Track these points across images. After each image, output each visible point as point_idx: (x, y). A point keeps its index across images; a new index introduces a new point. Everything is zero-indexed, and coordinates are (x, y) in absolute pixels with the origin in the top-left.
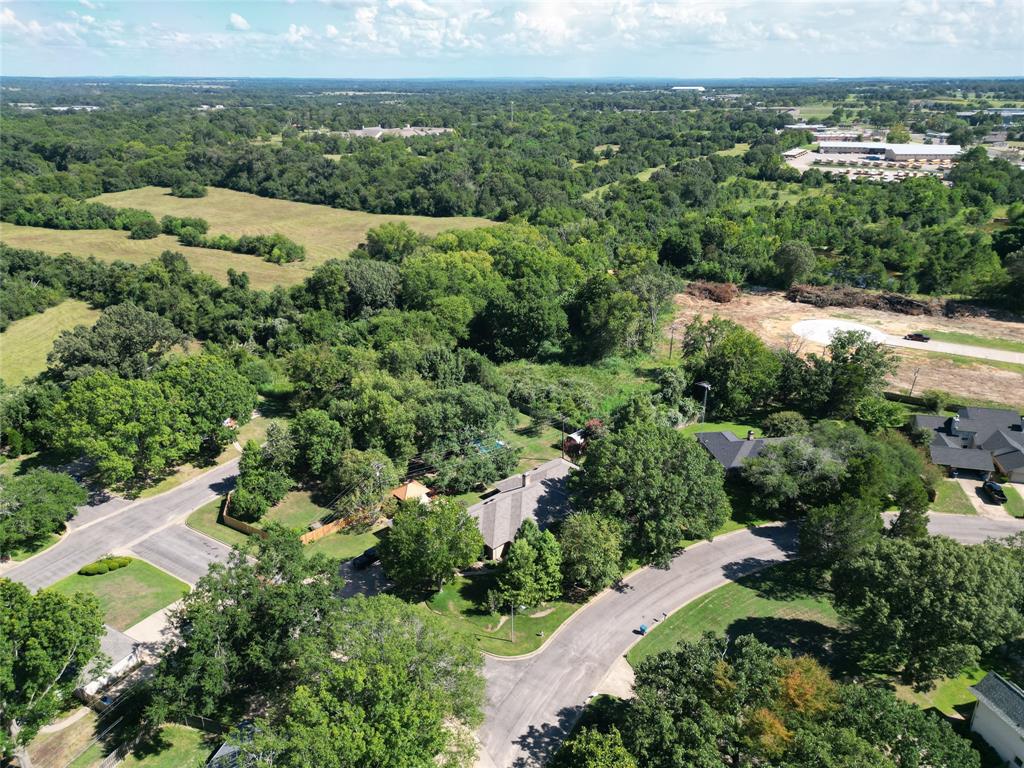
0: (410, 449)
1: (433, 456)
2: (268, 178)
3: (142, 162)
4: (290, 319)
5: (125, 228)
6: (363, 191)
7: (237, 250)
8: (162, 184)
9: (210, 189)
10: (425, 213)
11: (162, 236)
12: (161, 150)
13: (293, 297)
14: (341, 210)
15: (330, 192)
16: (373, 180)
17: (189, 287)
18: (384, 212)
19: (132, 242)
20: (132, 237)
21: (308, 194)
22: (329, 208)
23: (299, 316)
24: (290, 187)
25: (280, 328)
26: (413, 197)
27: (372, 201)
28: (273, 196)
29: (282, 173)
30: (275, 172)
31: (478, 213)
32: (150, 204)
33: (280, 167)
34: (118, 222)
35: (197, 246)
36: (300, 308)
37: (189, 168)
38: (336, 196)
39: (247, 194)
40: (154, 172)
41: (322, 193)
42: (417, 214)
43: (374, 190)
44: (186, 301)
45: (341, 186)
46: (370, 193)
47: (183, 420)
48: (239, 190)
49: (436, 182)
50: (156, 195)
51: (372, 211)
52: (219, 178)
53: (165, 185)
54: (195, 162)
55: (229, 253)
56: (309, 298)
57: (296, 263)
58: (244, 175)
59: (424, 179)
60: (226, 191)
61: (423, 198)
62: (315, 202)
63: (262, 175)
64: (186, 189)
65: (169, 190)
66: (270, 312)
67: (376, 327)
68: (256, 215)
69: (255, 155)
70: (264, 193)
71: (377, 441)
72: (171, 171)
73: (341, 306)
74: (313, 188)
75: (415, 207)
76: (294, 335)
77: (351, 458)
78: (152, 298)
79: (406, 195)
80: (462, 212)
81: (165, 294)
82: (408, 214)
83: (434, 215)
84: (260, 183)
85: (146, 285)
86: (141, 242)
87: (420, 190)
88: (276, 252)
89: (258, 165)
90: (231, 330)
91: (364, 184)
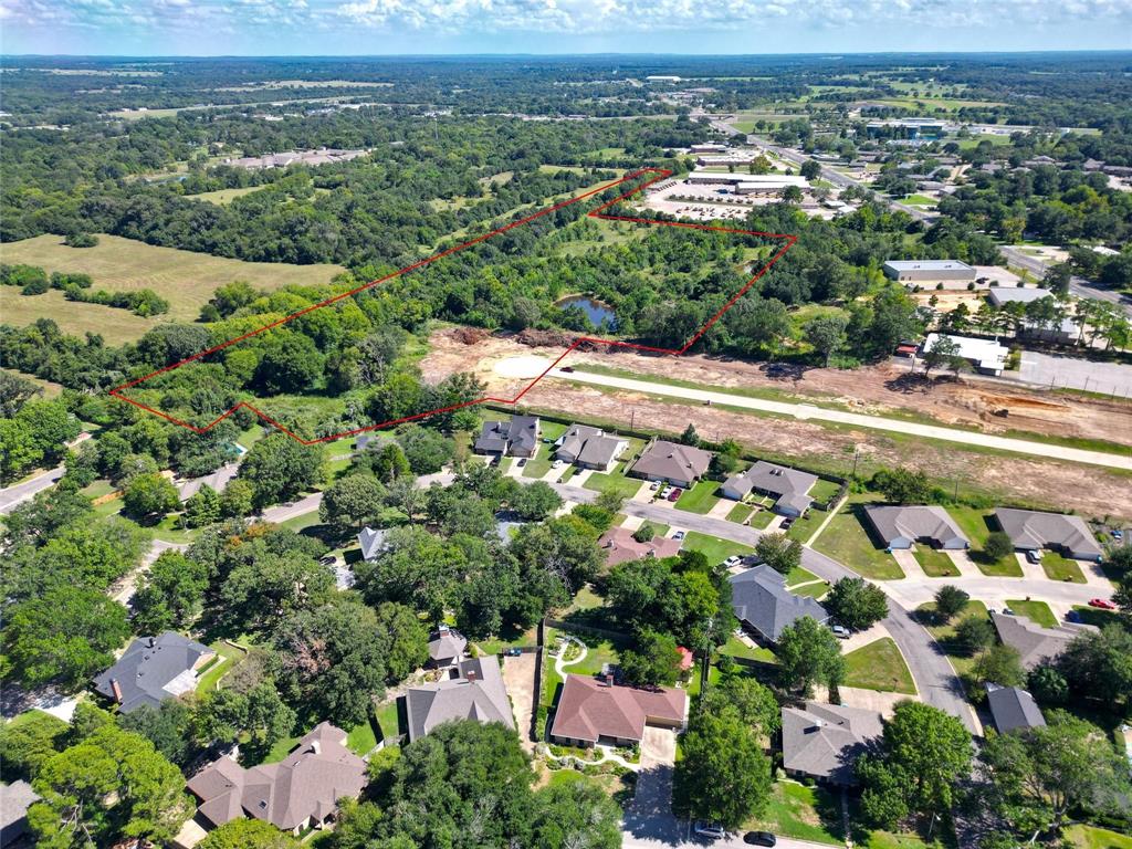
0: (167, 453)
1: (180, 457)
2: (155, 227)
3: (38, 212)
4: (124, 371)
5: (20, 284)
6: (239, 241)
7: (113, 304)
8: (58, 232)
9: (102, 237)
10: (288, 260)
11: (52, 291)
12: (59, 197)
13: (128, 356)
14: (219, 258)
15: (209, 242)
16: (249, 230)
17: (58, 347)
18: (255, 260)
19: (24, 298)
20: (24, 294)
21: (190, 243)
22: (209, 255)
23: (130, 368)
24: (175, 235)
25: (114, 378)
26: (280, 247)
27: (247, 251)
28: (160, 244)
29: (167, 223)
30: (161, 222)
31: (336, 261)
32: (45, 256)
33: (167, 216)
34: (13, 278)
35: (80, 300)
36: (133, 363)
37: (84, 216)
38: (214, 245)
39: (136, 241)
40: (50, 221)
41: (203, 242)
42: (283, 262)
43: (248, 240)
44: (54, 358)
45: (219, 236)
46: (243, 242)
47: (30, 441)
48: (129, 237)
49: (300, 233)
50: (52, 245)
51: (246, 259)
52: (111, 226)
53: (61, 234)
54: (89, 210)
55: (106, 307)
56: (139, 355)
57: (161, 315)
58: (134, 224)
59: (290, 230)
60: (119, 239)
61: (287, 248)
62: (197, 250)
63: (150, 224)
64: (78, 239)
65: (63, 239)
66: (110, 367)
67: (175, 376)
68: (139, 266)
69: (143, 206)
70: (151, 241)
71: (148, 449)
72: (65, 220)
73: (163, 359)
74: (195, 238)
75: (280, 255)
76: (124, 383)
77: (129, 459)
78: (29, 356)
79: (273, 245)
80: (321, 260)
81: (39, 352)
82: (276, 262)
83: (299, 263)
84: (147, 231)
85: (25, 346)
86: (32, 298)
87: (286, 241)
88: (143, 307)
89: (146, 215)
90: (83, 380)
91: (239, 233)
